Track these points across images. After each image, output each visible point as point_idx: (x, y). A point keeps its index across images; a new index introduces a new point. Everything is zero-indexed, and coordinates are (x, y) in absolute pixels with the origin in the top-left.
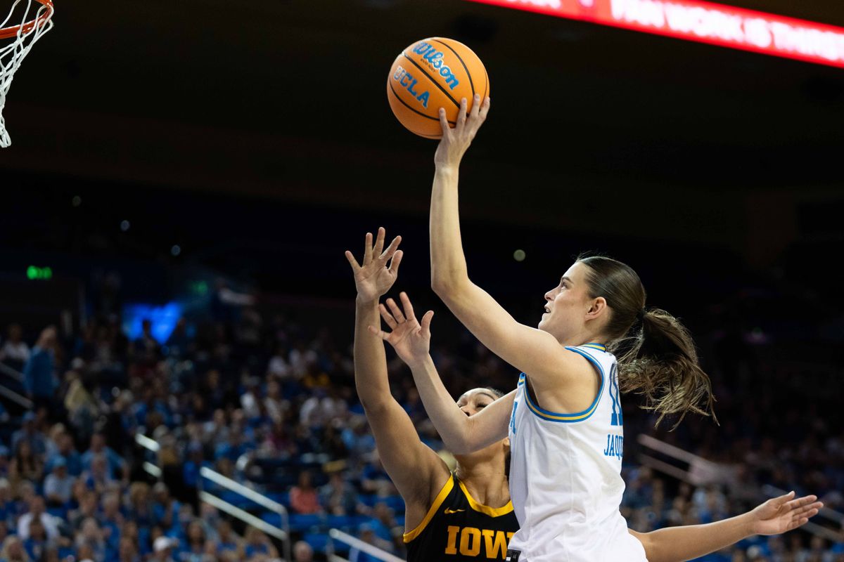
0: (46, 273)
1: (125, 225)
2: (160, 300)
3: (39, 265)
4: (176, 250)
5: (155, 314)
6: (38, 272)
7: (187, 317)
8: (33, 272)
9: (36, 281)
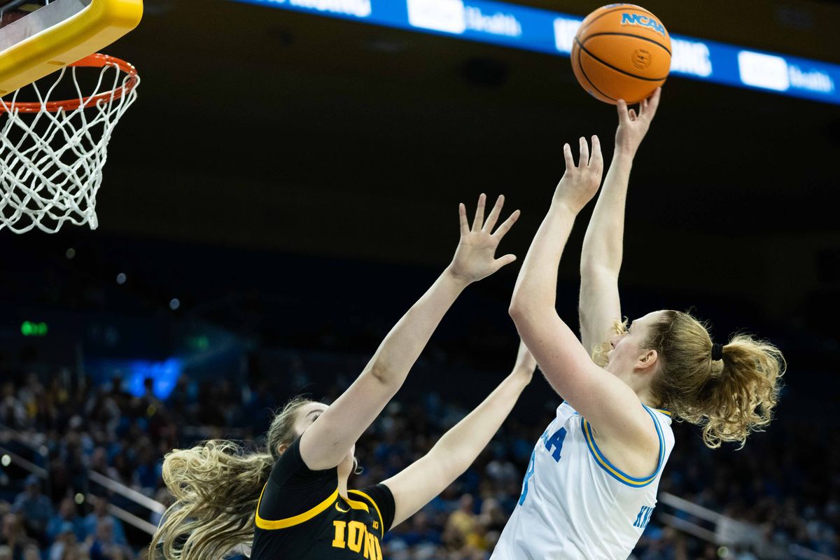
0: (42, 329)
1: (122, 278)
2: (160, 356)
3: (35, 321)
4: (175, 304)
5: (155, 370)
6: (33, 328)
7: (189, 372)
8: (27, 328)
9: (30, 337)
